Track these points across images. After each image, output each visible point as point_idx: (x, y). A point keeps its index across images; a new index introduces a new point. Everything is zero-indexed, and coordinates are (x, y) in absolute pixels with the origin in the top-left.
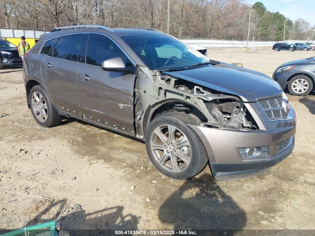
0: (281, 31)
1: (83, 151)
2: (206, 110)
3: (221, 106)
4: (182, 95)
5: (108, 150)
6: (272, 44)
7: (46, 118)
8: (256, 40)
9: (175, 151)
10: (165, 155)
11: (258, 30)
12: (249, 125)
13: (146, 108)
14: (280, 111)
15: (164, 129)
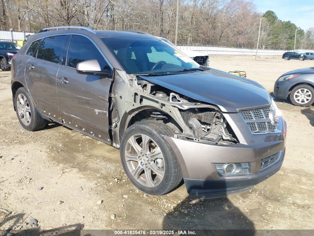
0: (292, 40)
1: (61, 158)
2: (182, 119)
3: (199, 116)
4: (157, 102)
5: (86, 158)
6: (282, 52)
7: (30, 121)
8: (266, 48)
9: (149, 163)
10: (139, 167)
11: (269, 38)
12: (229, 138)
13: (122, 114)
14: (266, 123)
15: (138, 138)
